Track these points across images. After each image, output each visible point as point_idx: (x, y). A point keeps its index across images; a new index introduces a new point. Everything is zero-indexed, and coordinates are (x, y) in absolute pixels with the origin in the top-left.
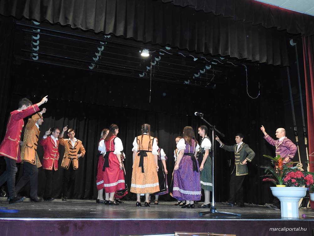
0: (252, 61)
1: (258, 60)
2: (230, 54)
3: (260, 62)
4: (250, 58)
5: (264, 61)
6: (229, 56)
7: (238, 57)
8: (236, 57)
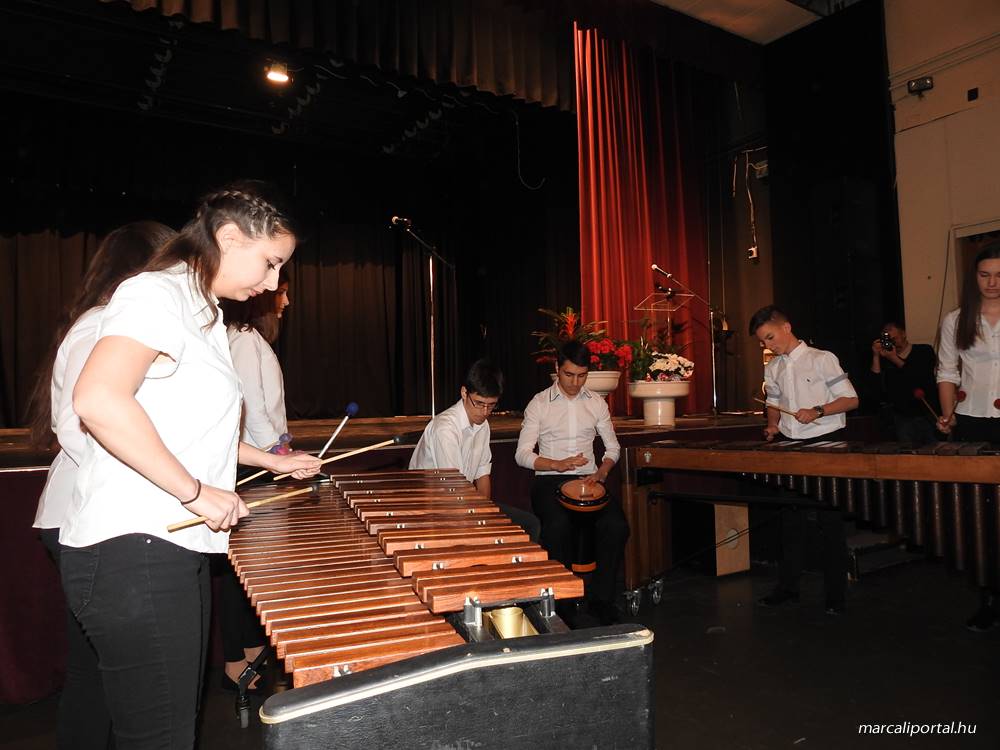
0: (527, 102)
1: (539, 100)
2: (475, 83)
3: (544, 106)
4: (522, 96)
5: (552, 102)
6: (475, 87)
7: (493, 92)
8: (489, 90)
